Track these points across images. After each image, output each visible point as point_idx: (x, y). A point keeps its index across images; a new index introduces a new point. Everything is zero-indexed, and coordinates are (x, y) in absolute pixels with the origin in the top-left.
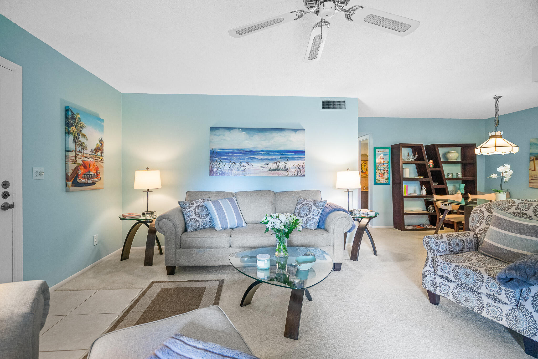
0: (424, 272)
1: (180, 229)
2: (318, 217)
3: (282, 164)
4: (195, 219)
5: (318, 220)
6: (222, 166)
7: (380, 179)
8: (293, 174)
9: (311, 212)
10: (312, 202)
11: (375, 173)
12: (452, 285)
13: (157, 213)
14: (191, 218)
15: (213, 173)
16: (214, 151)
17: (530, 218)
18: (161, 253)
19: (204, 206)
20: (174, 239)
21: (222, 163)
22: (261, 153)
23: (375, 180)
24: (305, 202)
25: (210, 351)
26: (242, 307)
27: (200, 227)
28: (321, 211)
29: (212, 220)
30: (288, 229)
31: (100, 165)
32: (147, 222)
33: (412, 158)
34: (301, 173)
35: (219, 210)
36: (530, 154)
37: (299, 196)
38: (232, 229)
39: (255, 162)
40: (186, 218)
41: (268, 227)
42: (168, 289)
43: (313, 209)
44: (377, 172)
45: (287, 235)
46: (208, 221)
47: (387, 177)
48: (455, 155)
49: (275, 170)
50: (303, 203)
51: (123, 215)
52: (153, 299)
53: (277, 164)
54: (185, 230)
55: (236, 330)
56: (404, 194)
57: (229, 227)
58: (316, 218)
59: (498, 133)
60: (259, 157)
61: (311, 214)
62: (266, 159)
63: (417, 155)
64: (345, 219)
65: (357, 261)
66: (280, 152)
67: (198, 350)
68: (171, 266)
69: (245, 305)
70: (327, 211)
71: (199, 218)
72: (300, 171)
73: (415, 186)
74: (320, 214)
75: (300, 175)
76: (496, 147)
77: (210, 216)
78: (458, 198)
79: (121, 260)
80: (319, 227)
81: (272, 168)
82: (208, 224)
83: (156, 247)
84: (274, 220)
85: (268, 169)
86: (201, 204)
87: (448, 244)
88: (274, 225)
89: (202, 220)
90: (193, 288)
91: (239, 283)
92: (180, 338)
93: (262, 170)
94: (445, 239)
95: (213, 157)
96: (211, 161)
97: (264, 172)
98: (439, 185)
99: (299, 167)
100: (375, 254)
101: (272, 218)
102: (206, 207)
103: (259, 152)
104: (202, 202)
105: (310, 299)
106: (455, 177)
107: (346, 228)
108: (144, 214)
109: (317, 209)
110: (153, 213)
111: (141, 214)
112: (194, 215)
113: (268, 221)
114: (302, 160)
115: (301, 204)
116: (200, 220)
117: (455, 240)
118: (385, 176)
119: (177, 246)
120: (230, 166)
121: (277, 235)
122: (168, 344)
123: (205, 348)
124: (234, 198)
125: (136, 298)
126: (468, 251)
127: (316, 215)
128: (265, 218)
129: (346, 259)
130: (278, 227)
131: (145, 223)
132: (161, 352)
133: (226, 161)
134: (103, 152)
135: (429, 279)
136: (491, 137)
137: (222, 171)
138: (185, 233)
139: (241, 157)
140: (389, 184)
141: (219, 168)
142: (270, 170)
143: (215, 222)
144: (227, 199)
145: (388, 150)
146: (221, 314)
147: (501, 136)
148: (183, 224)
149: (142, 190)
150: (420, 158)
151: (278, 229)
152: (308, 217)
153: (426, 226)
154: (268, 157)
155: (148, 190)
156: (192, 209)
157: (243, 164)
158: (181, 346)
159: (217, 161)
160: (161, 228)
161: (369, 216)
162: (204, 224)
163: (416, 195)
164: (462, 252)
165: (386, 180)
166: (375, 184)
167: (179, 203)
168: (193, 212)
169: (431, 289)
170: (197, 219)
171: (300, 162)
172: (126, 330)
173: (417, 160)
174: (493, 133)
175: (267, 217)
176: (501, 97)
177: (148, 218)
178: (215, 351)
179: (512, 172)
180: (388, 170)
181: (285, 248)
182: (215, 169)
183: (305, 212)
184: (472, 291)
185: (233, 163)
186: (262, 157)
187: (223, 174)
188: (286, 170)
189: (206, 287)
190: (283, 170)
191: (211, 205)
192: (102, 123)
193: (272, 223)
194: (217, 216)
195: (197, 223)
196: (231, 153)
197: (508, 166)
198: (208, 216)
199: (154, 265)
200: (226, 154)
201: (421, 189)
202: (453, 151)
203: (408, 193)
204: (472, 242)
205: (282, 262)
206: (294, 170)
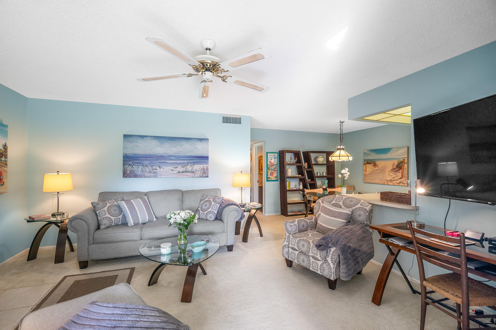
0: (283, 246)
1: (93, 227)
2: (217, 211)
3: (189, 168)
4: (108, 217)
5: (216, 213)
6: (135, 169)
7: (271, 177)
8: (199, 175)
9: (211, 207)
10: (212, 199)
11: (267, 172)
12: (297, 253)
13: (68, 213)
14: (104, 217)
15: (126, 175)
16: (128, 156)
17: (341, 207)
18: (72, 250)
19: (117, 205)
20: (87, 237)
21: (135, 167)
22: (171, 158)
23: (267, 178)
24: (207, 199)
25: (118, 308)
26: (150, 287)
27: (113, 224)
28: (218, 205)
29: (124, 217)
30: (187, 223)
31: (4, 169)
32: (58, 223)
33: (294, 161)
34: (205, 174)
35: (132, 208)
36: (364, 160)
37: (202, 194)
38: (144, 224)
39: (165, 165)
40: (99, 217)
41: (170, 222)
42: (81, 280)
43: (212, 204)
44: (268, 172)
45: (186, 227)
46: (121, 218)
47: (276, 176)
48: (321, 159)
49: (183, 172)
50: (205, 200)
51: (30, 217)
52: (66, 290)
53: (185, 167)
54: (98, 228)
55: (138, 295)
56: (288, 189)
57: (140, 223)
58: (215, 211)
59: (342, 147)
60: (170, 161)
61: (211, 208)
62: (175, 163)
63: (296, 159)
64: (236, 211)
65: (247, 242)
66: (188, 157)
67: (109, 308)
68: (84, 261)
69: (151, 285)
70: (223, 205)
71: (112, 216)
72: (204, 173)
73: (296, 182)
74: (218, 208)
75: (204, 176)
76: (339, 156)
77: (123, 214)
78: (320, 191)
79: (28, 260)
80: (216, 219)
81: (180, 171)
82: (121, 221)
83: (67, 245)
84: (176, 216)
85: (178, 172)
86: (115, 204)
87: (297, 226)
88: (175, 220)
89: (115, 218)
90: (106, 277)
91: (148, 269)
92: (96, 304)
93: (172, 173)
94: (296, 223)
95: (126, 161)
96: (124, 164)
97: (174, 174)
98: (312, 182)
99: (204, 170)
100: (261, 235)
101: (175, 214)
102: (119, 206)
103: (169, 157)
104: (115, 202)
105: (205, 273)
106: (322, 175)
107: (236, 218)
108: (53, 215)
109: (215, 204)
110: (64, 214)
111: (51, 215)
112: (107, 214)
113: (171, 217)
114: (206, 164)
115: (204, 201)
116: (113, 218)
117: (303, 223)
118: (275, 175)
119: (90, 242)
120: (142, 169)
121: (178, 227)
122: (86, 308)
123: (114, 306)
124: (146, 197)
125: (49, 292)
126: (310, 230)
127: (214, 208)
128: (169, 215)
129: (239, 241)
130: (179, 221)
131: (56, 223)
132: (82, 312)
133: (139, 164)
134: (7, 157)
135: (286, 250)
136: (338, 149)
137: (135, 173)
138: (98, 231)
139: (153, 161)
140: (277, 181)
141: (132, 170)
142: (179, 172)
143: (127, 219)
144: (139, 199)
145: (276, 155)
146: (127, 287)
147: (343, 149)
148: (96, 223)
149: (52, 194)
150: (299, 161)
151: (179, 223)
152: (208, 211)
153: (303, 212)
154: (177, 161)
155: (58, 193)
156: (106, 209)
157: (155, 167)
158: (97, 308)
159: (130, 165)
160: (74, 228)
161: (256, 207)
162: (117, 221)
163: (296, 189)
164: (306, 231)
165: (275, 178)
166: (268, 181)
167: (92, 204)
168: (106, 211)
169: (287, 257)
170: (110, 218)
171: (205, 165)
172: (50, 308)
173: (296, 162)
174: (339, 147)
175: (171, 214)
176: (344, 122)
177: (59, 219)
178: (121, 307)
179: (349, 173)
180: (277, 170)
181: (185, 237)
182: (129, 172)
183: (207, 207)
184: (306, 255)
185: (146, 167)
186: (172, 162)
187: (136, 176)
188: (193, 172)
189: (118, 275)
190: (190, 172)
191: (123, 204)
192: (7, 129)
193: (175, 218)
194: (129, 213)
195: (110, 221)
196: (144, 158)
197: (347, 169)
198: (121, 214)
199: (65, 262)
200: (139, 159)
201: (300, 185)
202: (320, 157)
203: (291, 187)
204: (313, 223)
205: (183, 248)
206: (199, 172)
